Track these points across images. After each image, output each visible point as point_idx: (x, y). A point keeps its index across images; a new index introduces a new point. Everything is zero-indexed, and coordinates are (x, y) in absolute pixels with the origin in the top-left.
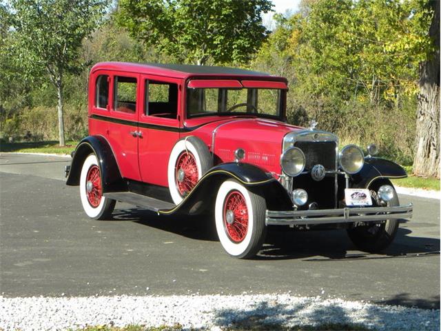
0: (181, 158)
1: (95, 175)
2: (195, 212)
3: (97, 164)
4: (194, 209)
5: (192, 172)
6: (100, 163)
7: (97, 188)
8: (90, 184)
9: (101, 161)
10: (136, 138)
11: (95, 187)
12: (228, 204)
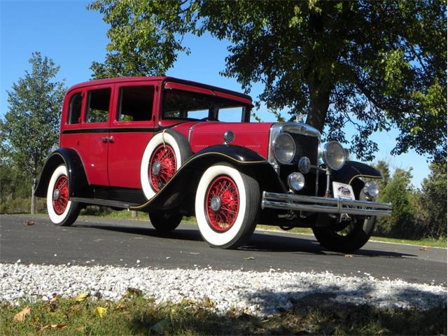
0: (157, 153)
1: (63, 184)
2: (170, 205)
3: (66, 174)
4: (169, 201)
5: (168, 165)
6: (68, 173)
7: (63, 195)
8: (57, 192)
9: (70, 171)
10: (107, 144)
11: (62, 194)
12: (211, 192)
